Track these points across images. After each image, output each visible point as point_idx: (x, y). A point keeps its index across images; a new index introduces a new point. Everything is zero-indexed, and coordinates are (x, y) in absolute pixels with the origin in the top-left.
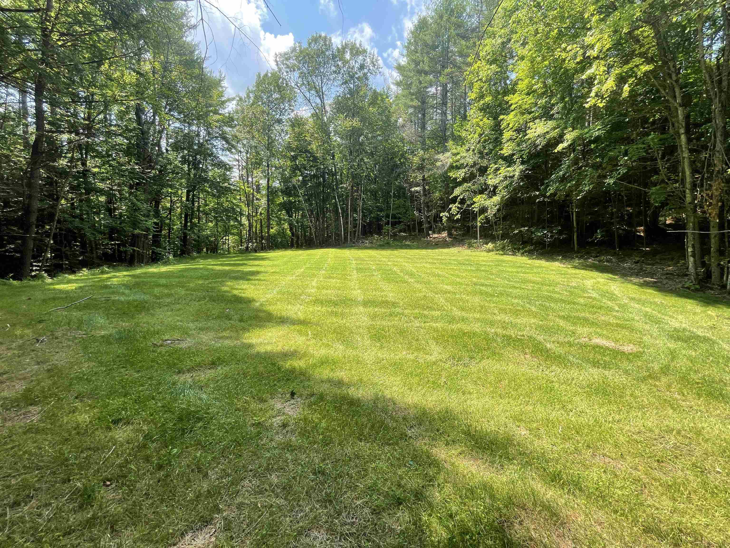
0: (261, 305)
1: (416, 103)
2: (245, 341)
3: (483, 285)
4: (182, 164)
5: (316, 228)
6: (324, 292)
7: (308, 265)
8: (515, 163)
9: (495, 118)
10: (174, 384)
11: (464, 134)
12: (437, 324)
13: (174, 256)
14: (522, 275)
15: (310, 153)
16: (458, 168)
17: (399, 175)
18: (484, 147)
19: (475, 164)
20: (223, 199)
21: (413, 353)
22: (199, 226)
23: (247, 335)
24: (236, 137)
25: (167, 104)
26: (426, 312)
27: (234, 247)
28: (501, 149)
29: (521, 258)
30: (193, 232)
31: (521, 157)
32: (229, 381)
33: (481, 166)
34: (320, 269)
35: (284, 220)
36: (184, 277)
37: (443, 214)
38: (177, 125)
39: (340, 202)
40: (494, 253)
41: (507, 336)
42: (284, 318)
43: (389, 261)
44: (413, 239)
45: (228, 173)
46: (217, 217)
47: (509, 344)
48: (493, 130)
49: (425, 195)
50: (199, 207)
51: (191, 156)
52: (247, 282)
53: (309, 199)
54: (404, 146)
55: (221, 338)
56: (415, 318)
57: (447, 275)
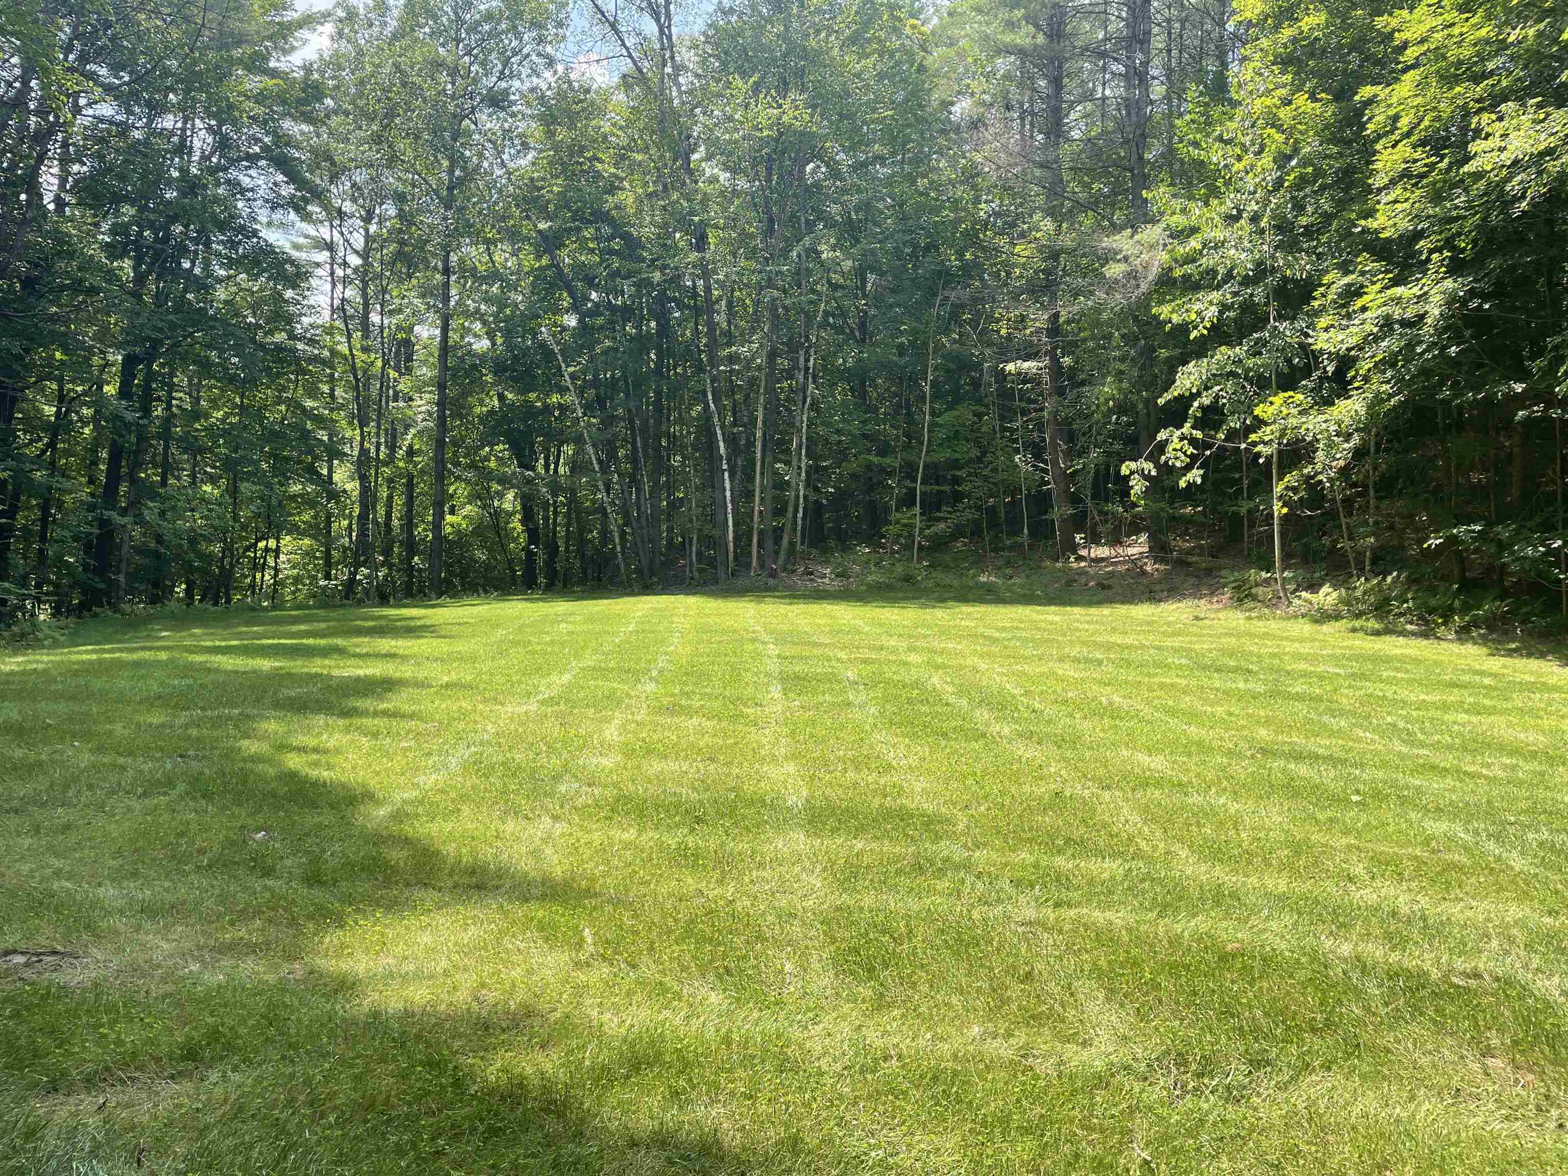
0: (399, 816)
1: (1025, 36)
2: (321, 963)
3: (1298, 757)
4: (112, 257)
5: (626, 515)
6: (656, 766)
7: (589, 661)
8: (1423, 266)
9: (1342, 95)
10: (31, 1133)
11: (1216, 156)
12: (1108, 914)
13: (57, 612)
14: (1463, 717)
15: (611, 221)
16: (1191, 286)
17: (955, 316)
18: (1299, 207)
19: (1261, 271)
20: (265, 394)
21: (1009, 1035)
22: (164, 499)
23: (332, 938)
24: (330, 159)
25: (76, 36)
26: (1060, 862)
27: (297, 580)
28: (1370, 214)
29: (1455, 648)
30: (139, 520)
31: (1449, 243)
32: (250, 1130)
33: (1284, 279)
34: (635, 673)
35: (504, 481)
36: (90, 695)
37: (1133, 465)
38: (106, 109)
39: (721, 410)
40: (1343, 624)
41: (1408, 972)
42: (484, 870)
43: (912, 649)
44: (1008, 563)
45: (289, 294)
46: (237, 462)
47: (1417, 1010)
48: (1333, 140)
49: (1060, 392)
50: (168, 421)
51: (152, 226)
52: (341, 722)
53: (600, 401)
54: (977, 201)
55: (230, 948)
56: (1016, 883)
57: (1146, 711)
